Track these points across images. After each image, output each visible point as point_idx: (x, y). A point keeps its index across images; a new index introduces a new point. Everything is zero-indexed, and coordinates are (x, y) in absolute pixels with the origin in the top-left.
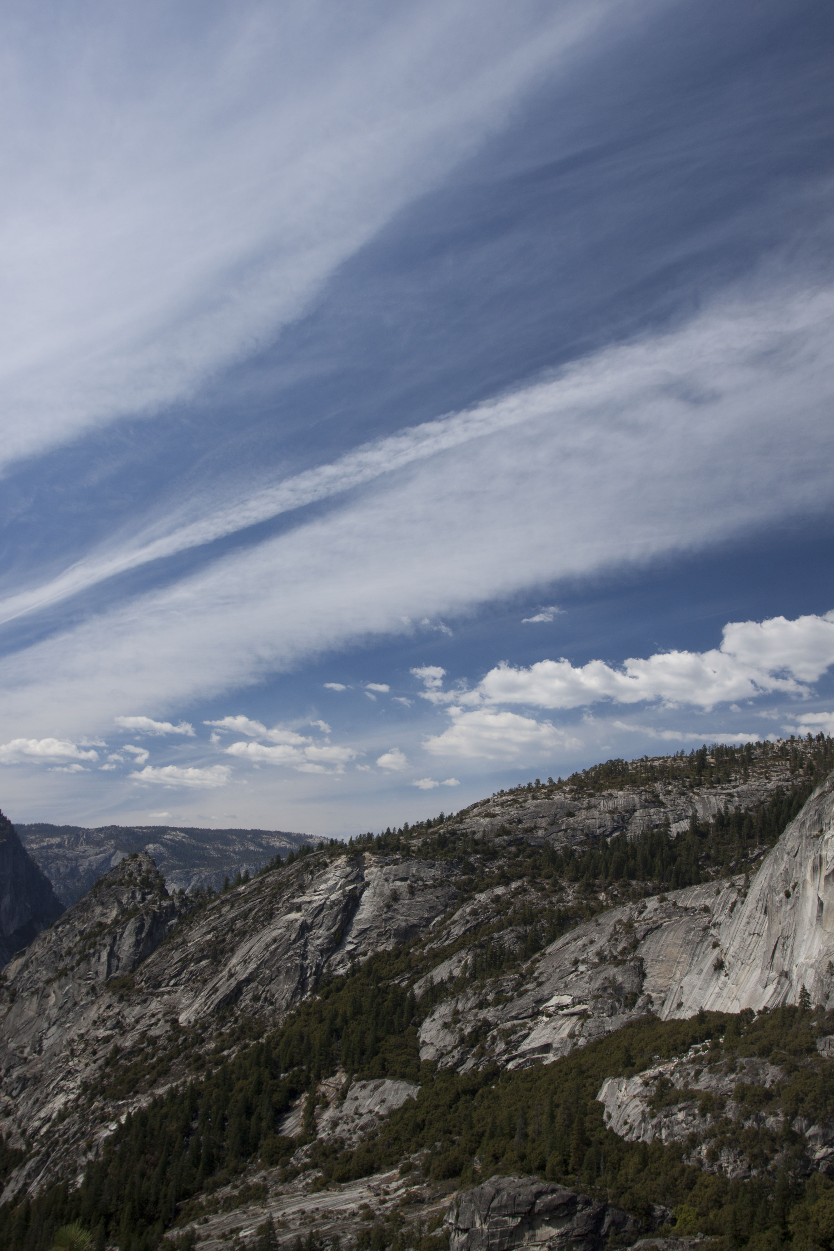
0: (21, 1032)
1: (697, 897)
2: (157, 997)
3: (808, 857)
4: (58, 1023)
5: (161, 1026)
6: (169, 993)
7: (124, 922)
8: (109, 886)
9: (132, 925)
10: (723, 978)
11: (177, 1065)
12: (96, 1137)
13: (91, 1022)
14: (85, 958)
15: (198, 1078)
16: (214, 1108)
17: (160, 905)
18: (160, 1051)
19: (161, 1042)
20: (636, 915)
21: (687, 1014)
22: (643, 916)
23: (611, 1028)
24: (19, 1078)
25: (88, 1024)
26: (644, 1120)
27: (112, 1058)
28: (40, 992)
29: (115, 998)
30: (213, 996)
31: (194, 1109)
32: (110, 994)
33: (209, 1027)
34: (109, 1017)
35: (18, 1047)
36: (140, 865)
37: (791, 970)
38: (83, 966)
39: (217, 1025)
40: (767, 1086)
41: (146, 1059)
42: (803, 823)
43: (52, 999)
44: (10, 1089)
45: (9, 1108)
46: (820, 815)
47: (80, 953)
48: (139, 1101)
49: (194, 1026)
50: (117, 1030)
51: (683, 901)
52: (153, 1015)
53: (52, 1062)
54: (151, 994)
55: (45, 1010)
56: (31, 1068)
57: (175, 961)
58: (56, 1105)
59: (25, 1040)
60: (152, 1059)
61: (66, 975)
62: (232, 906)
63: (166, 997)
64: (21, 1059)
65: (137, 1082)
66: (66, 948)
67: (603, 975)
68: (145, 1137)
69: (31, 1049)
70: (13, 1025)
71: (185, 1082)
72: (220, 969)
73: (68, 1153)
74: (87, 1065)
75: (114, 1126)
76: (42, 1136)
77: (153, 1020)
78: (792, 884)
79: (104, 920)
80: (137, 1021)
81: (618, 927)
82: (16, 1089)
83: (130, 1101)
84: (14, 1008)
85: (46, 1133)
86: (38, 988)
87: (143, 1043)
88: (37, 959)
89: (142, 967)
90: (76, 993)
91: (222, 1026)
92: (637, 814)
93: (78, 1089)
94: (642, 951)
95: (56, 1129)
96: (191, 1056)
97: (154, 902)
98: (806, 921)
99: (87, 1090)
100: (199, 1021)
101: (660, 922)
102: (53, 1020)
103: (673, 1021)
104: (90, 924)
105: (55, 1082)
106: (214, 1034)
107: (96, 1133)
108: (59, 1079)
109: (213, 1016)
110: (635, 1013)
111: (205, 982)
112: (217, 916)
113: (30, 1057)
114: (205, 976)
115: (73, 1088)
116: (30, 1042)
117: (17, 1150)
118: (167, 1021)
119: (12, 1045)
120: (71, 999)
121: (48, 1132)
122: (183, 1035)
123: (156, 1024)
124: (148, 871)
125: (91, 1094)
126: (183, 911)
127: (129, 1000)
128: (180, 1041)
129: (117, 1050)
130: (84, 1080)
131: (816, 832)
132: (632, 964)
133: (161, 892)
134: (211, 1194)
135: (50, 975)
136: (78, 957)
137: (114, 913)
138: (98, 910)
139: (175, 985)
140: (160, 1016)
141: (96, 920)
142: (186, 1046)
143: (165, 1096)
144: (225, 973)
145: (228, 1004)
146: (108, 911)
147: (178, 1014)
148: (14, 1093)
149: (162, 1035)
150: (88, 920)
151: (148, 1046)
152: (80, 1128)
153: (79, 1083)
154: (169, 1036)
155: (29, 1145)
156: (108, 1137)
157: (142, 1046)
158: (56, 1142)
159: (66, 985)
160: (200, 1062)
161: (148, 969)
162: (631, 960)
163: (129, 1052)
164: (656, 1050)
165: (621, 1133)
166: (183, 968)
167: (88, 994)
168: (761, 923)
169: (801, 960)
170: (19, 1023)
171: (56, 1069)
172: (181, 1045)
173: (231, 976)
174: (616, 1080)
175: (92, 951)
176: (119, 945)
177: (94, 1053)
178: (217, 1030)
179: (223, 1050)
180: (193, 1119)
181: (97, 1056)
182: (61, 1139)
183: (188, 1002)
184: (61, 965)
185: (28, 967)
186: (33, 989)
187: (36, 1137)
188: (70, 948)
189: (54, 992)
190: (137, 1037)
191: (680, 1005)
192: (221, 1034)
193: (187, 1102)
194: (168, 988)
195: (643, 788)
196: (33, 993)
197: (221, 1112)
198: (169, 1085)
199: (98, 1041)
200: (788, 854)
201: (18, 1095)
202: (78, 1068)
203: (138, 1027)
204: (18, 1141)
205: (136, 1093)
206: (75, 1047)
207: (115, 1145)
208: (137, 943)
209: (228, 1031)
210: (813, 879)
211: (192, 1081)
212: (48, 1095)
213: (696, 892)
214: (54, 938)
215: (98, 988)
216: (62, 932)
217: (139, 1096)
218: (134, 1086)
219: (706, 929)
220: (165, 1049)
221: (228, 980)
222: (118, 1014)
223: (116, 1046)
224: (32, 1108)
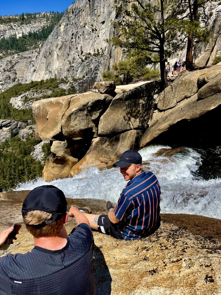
1: (27, 54)
3: (55, 44)
10: (36, 74)
20: (12, 59)
21: (28, 82)
22: (14, 59)
23: (10, 87)
26: (23, 105)
37: (52, 71)
40: (49, 95)
42: (53, 35)
46: (57, 33)
51: (24, 55)
67: (6, 74)
78: (51, 51)
81: (8, 62)
92: (7, 32)
94: (15, 68)
98: (55, 59)
101: (19, 61)
103: (25, 84)
110: (15, 83)
131: (56, 38)
132: (13, 71)
162: (13, 70)
164: (22, 91)
165: (18, 109)
168: (44, 60)
169: (54, 68)
174: (14, 98)
191: (26, 80)
195: (8, 24)
200: (50, 43)
210: (56, 49)
213: (27, 53)
219: (30, 62)
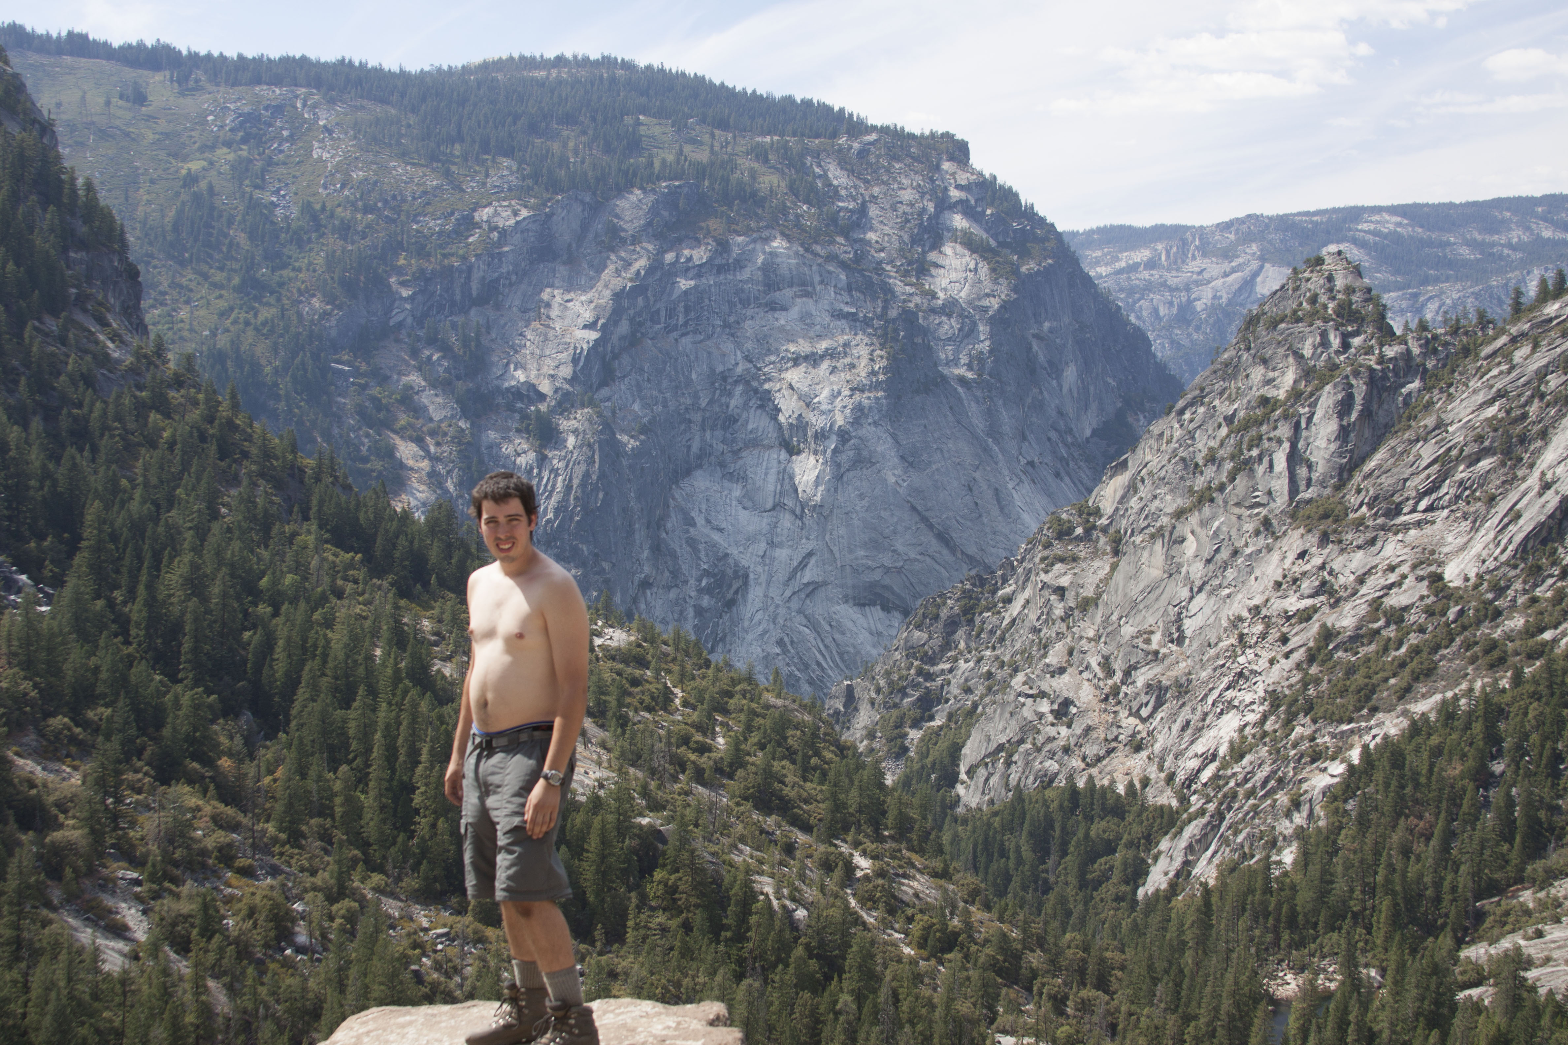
0: (1141, 606)
2: (1396, 534)
4: (1207, 588)
5: (1410, 588)
6: (1418, 524)
7: (1311, 394)
8: (1273, 325)
9: (1328, 398)
11: (1450, 660)
12: (1305, 786)
13: (1271, 584)
14: (1244, 466)
15: (1496, 681)
16: (1535, 737)
17: (1382, 356)
18: (1412, 635)
19: (1412, 618)
24: (1149, 686)
25: (1266, 588)
27: (1319, 649)
28: (1167, 534)
29: (1313, 539)
30: (1510, 528)
31: (1493, 739)
32: (1302, 530)
33: (1508, 587)
34: (1304, 574)
35: (1140, 634)
36: (1330, 279)
38: (1241, 481)
39: (1525, 582)
41: (1386, 650)
43: (1190, 546)
44: (1135, 705)
45: (1139, 737)
47: (1232, 457)
48: (1380, 724)
49: (1476, 587)
50: (1322, 598)
52: (1392, 569)
53: (1205, 658)
54: (1383, 528)
55: (1179, 566)
56: (1169, 668)
57: (1424, 463)
58: (1222, 733)
59: (1151, 620)
60: (1397, 649)
61: (1212, 500)
62: (1536, 346)
63: (1413, 532)
64: (1148, 653)
65: (1373, 691)
66: (1205, 451)
68: (1403, 787)
69: (1164, 635)
70: (1125, 595)
71: (1471, 690)
72: (1520, 473)
73: (1256, 813)
74: (1272, 662)
75: (1338, 768)
76: (1205, 785)
77: (1393, 578)
79: (1271, 393)
80: (1361, 580)
82: (1147, 704)
83: (1363, 724)
84: (1122, 564)
85: (1210, 779)
86: (1162, 527)
87: (1377, 620)
88: (1150, 474)
89: (1357, 478)
90: (1234, 532)
91: (1536, 586)
93: (1262, 704)
95: (1229, 772)
96: (1476, 643)
97: (1369, 351)
99: (1279, 706)
100: (1487, 577)
102: (1198, 583)
104: (1245, 401)
105: (1216, 693)
106: (1521, 601)
107: (1305, 780)
108: (1222, 686)
109: (1515, 567)
111: (1491, 500)
112: (1504, 367)
113: (1163, 651)
114: (1491, 488)
115: (1253, 703)
116: (1160, 624)
117: (1162, 807)
118: (1420, 579)
119: (1128, 630)
120: (1226, 543)
121: (1216, 777)
122: (1457, 603)
123: (1399, 584)
124: (1349, 290)
125: (1288, 712)
126: (1430, 364)
127: (1340, 542)
128: (1452, 613)
129: (1327, 634)
130: (1270, 689)
133: (1380, 329)
134: (1542, 889)
135: (1180, 502)
136: (1228, 466)
137: (1288, 378)
138: (1258, 373)
139: (1430, 509)
140: (1405, 569)
141: (1256, 393)
142: (1463, 624)
143: (1433, 717)
144: (1533, 481)
145: (1544, 542)
146: (1276, 374)
147: (1440, 564)
148: (1144, 712)
149: (1413, 604)
150: (1239, 394)
151: (1387, 624)
152: (1274, 772)
153: (1262, 694)
154: (1427, 606)
155: (1184, 800)
156: (1329, 787)
157: (1376, 626)
158: (1234, 796)
159: (1213, 518)
160: (1496, 654)
161: (1371, 480)
163: (1350, 637)
166: (1443, 476)
167: (1257, 533)
170: (1134, 590)
171: (1215, 670)
172: (1453, 622)
173: (1546, 486)
175: (1255, 452)
176: (1307, 438)
177: (1284, 640)
178: (1525, 592)
179: (1542, 630)
180: (1493, 758)
181: (1291, 645)
182: (1241, 792)
183: (1461, 541)
184: (1200, 483)
185: (1136, 491)
186: (1153, 530)
187: (1194, 787)
188: (1211, 449)
189: (1192, 532)
190: (1363, 609)
192: (1534, 600)
193: (1478, 727)
194: (1417, 516)
196: (1153, 536)
197: (1548, 745)
198: (1438, 697)
199: (1288, 618)
201: (1151, 716)
202: (1255, 668)
203: (1364, 590)
204: (1162, 792)
205: (1374, 710)
206: (1246, 631)
207: (1345, 801)
208: (1343, 433)
209: (1549, 594)
211: (1483, 687)
212: (1206, 714)
214: (1178, 434)
215: (1274, 522)
216: (1191, 421)
217: (1380, 715)
218: (1368, 698)
220: (1422, 630)
221: (1540, 495)
222: (1322, 567)
223: (1324, 626)
224: (1180, 737)
